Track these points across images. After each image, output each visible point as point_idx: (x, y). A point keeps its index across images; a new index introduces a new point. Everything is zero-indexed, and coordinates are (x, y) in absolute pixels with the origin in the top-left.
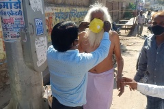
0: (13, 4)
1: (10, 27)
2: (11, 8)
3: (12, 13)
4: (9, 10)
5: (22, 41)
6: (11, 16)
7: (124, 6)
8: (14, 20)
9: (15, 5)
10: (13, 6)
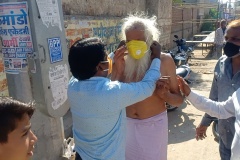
0: (16, 18)
1: (13, 51)
2: (14, 23)
3: (15, 31)
4: (10, 27)
5: (29, 71)
6: (14, 36)
7: (201, 14)
8: (18, 41)
9: (18, 19)
10: (16, 21)
